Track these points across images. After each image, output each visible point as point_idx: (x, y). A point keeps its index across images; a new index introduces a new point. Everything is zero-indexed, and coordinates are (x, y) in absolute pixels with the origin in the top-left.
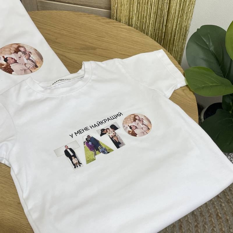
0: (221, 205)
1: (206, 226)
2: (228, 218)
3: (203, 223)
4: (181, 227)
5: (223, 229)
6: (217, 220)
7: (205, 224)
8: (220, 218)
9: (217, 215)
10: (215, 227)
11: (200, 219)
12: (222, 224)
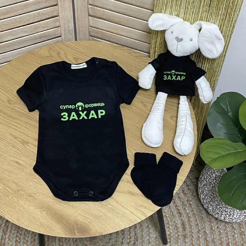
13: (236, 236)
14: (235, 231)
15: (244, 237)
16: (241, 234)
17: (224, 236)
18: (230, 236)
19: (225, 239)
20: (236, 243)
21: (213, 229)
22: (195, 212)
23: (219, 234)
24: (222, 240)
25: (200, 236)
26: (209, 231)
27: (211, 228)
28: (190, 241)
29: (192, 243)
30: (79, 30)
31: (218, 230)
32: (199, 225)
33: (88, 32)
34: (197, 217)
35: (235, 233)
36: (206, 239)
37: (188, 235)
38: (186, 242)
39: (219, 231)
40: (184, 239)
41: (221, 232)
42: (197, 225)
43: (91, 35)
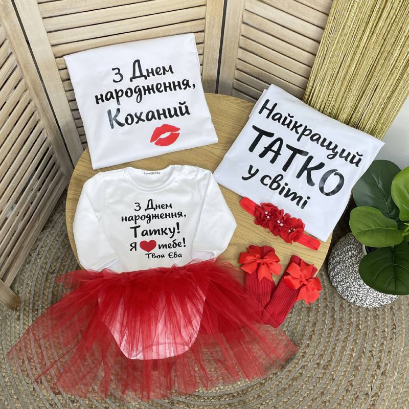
0: (366, 318)
1: (341, 332)
2: (368, 332)
3: (340, 329)
4: (316, 324)
5: (358, 341)
6: (356, 330)
7: (341, 330)
8: (359, 329)
9: (358, 326)
10: (350, 336)
11: (338, 323)
12: (359, 336)
13: (369, 318)
14: (369, 313)
15: (377, 321)
16: (375, 317)
17: (355, 316)
18: (362, 317)
19: (355, 319)
20: (367, 326)
21: (344, 306)
22: (326, 284)
23: (349, 313)
24: (352, 320)
25: (327, 312)
26: (338, 309)
27: (341, 305)
28: (314, 315)
29: (316, 318)
30: (224, 60)
31: (349, 308)
32: (328, 300)
33: (235, 65)
34: (327, 291)
35: (368, 315)
36: (333, 316)
37: (314, 308)
38: (309, 317)
39: (350, 310)
40: (308, 313)
41: (353, 311)
42: (326, 299)
43: (238, 68)
